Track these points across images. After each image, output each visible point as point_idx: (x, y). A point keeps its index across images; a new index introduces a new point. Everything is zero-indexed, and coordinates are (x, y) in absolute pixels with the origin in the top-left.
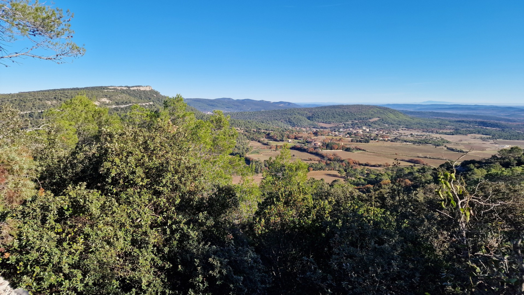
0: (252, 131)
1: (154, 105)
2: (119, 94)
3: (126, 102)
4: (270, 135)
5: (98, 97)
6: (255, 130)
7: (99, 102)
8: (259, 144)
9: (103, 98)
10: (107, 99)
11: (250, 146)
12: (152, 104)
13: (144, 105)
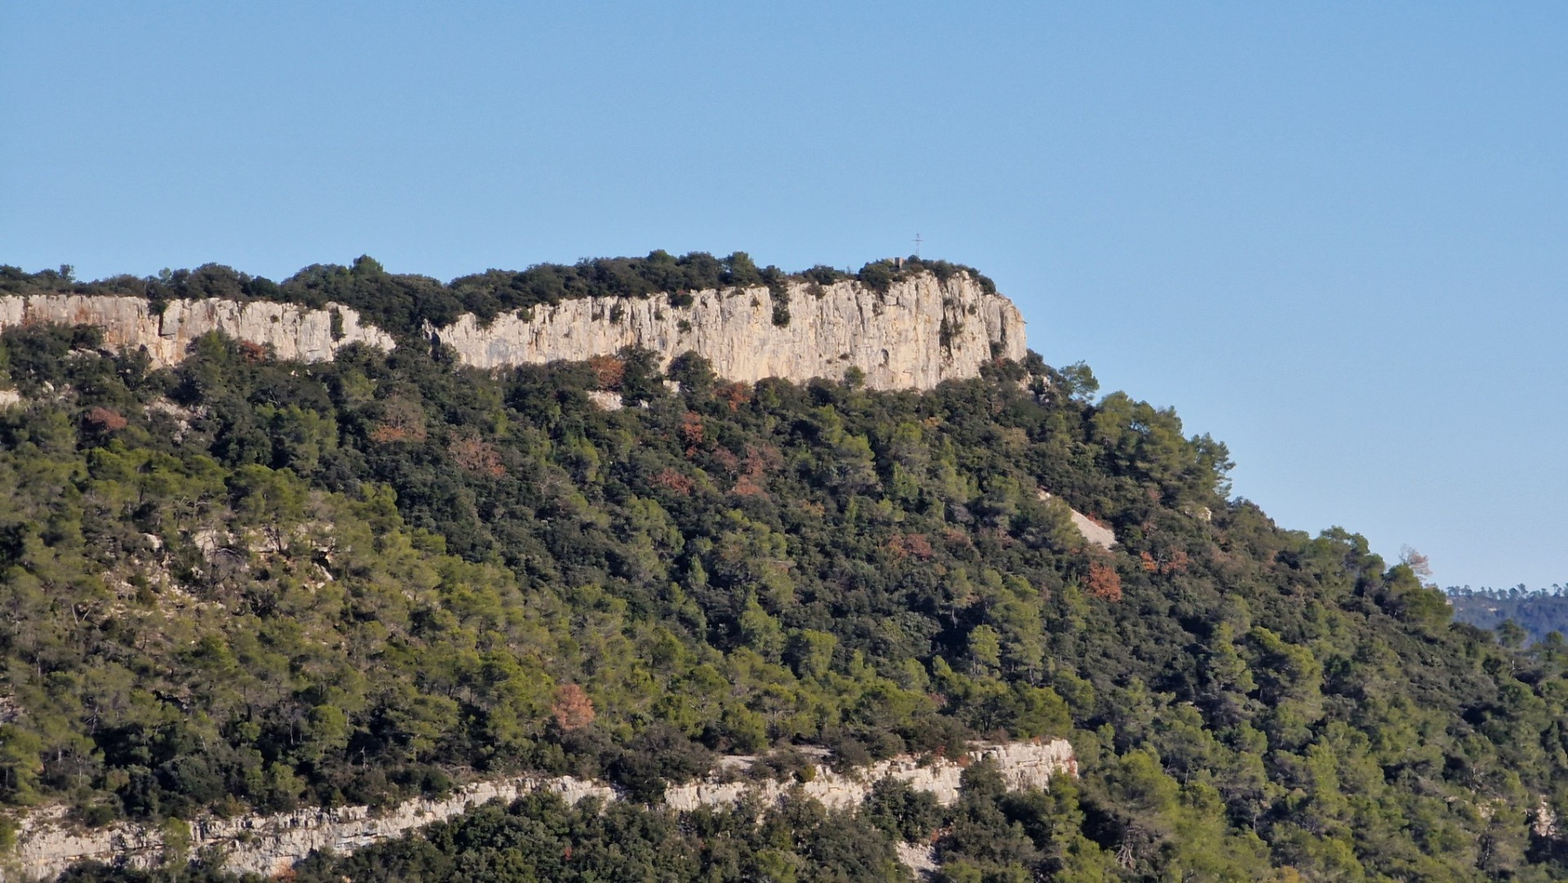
1: (1103, 830)
3: (376, 735)
12: (1055, 780)
13: (839, 822)
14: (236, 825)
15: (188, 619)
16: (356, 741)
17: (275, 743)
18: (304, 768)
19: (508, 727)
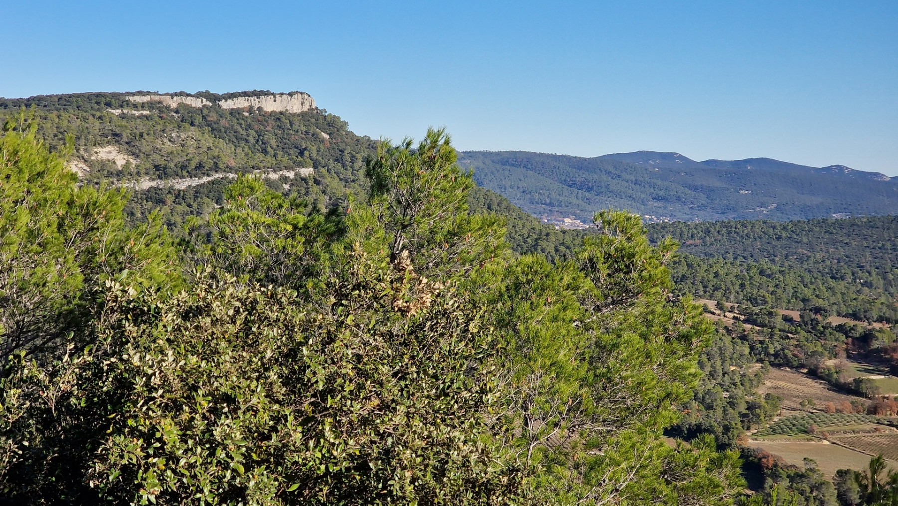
0: (778, 322)
1: (317, 182)
2: (169, 127)
3: (199, 166)
4: (875, 345)
5: (83, 141)
6: (796, 315)
7: (86, 161)
8: (814, 387)
9: (101, 145)
10: (120, 152)
11: (768, 396)
12: (309, 174)
13: (274, 181)
14: (176, 180)
15: (170, 147)
16: (196, 167)
17: (183, 167)
18: (188, 171)
19: (221, 165)
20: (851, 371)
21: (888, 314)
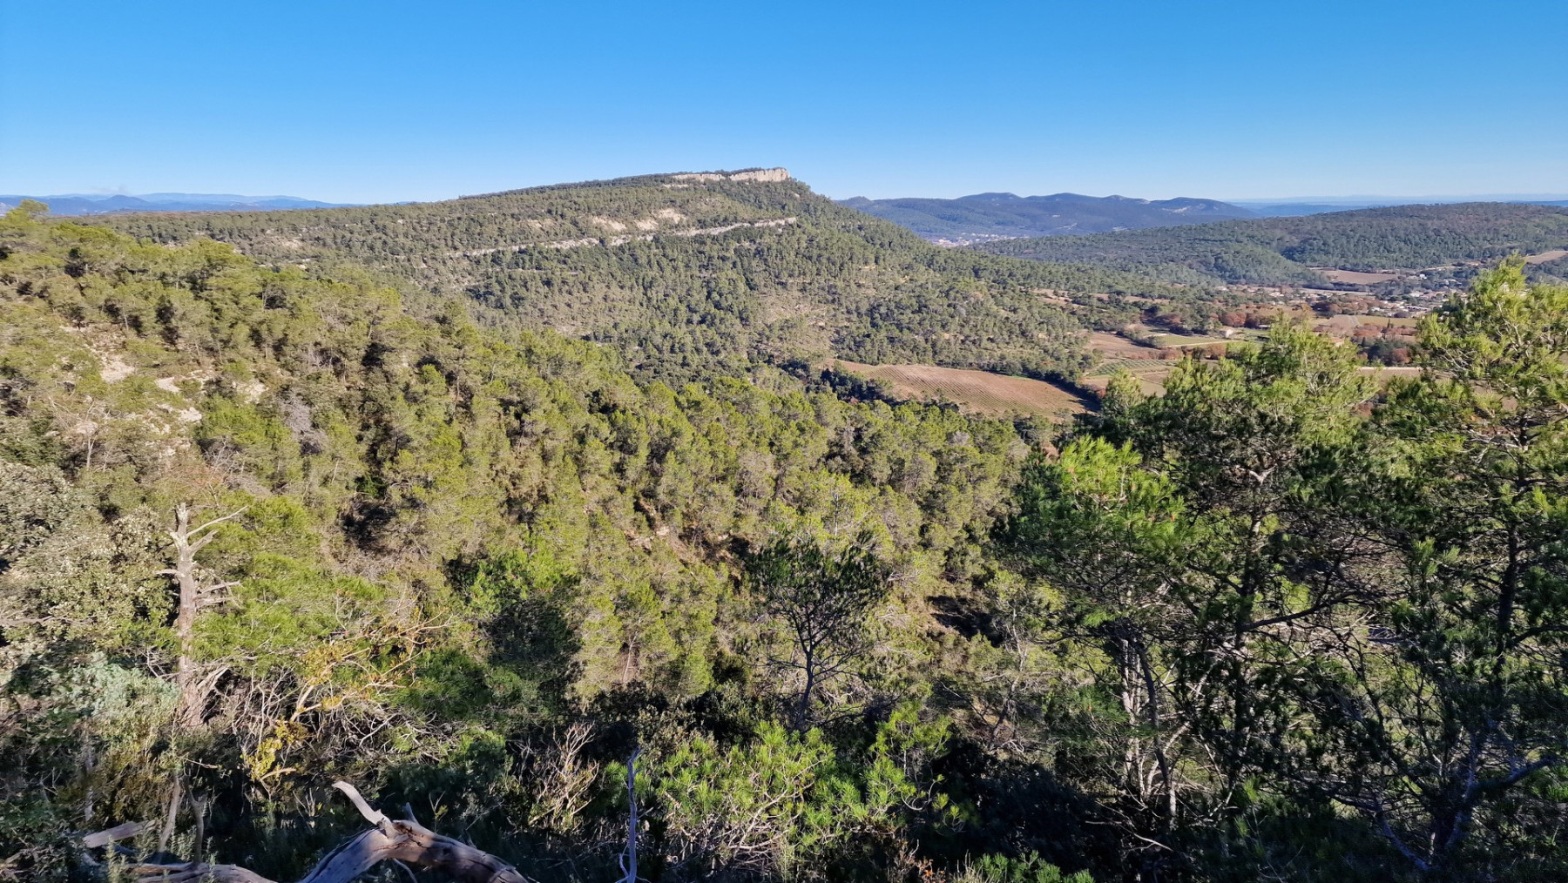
1: (799, 226)
2: (702, 194)
6: (1105, 297)
7: (655, 219)
8: (1122, 343)
9: (664, 208)
10: (675, 212)
11: (1095, 351)
12: (793, 221)
13: (773, 227)
14: (712, 229)
15: (706, 208)
16: (723, 220)
17: (715, 220)
18: (718, 223)
19: (739, 218)
20: (1145, 332)
21: (1165, 293)
